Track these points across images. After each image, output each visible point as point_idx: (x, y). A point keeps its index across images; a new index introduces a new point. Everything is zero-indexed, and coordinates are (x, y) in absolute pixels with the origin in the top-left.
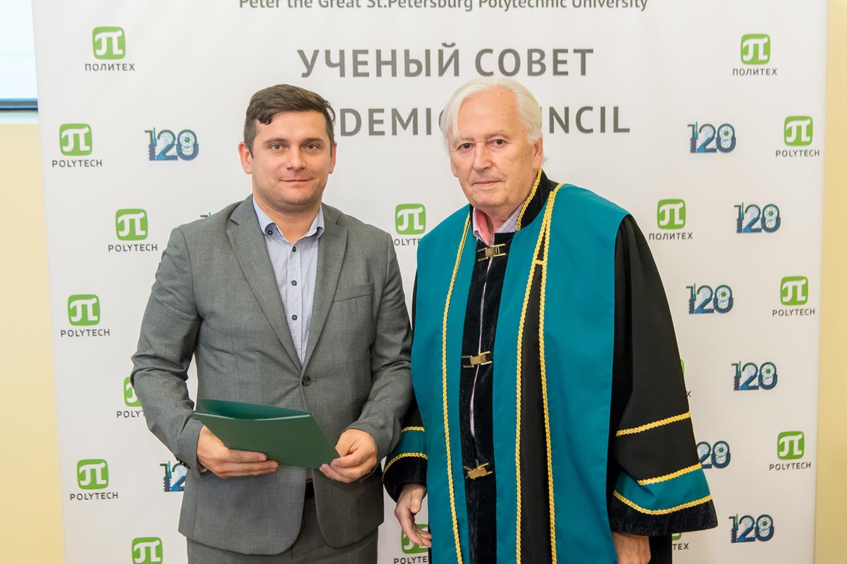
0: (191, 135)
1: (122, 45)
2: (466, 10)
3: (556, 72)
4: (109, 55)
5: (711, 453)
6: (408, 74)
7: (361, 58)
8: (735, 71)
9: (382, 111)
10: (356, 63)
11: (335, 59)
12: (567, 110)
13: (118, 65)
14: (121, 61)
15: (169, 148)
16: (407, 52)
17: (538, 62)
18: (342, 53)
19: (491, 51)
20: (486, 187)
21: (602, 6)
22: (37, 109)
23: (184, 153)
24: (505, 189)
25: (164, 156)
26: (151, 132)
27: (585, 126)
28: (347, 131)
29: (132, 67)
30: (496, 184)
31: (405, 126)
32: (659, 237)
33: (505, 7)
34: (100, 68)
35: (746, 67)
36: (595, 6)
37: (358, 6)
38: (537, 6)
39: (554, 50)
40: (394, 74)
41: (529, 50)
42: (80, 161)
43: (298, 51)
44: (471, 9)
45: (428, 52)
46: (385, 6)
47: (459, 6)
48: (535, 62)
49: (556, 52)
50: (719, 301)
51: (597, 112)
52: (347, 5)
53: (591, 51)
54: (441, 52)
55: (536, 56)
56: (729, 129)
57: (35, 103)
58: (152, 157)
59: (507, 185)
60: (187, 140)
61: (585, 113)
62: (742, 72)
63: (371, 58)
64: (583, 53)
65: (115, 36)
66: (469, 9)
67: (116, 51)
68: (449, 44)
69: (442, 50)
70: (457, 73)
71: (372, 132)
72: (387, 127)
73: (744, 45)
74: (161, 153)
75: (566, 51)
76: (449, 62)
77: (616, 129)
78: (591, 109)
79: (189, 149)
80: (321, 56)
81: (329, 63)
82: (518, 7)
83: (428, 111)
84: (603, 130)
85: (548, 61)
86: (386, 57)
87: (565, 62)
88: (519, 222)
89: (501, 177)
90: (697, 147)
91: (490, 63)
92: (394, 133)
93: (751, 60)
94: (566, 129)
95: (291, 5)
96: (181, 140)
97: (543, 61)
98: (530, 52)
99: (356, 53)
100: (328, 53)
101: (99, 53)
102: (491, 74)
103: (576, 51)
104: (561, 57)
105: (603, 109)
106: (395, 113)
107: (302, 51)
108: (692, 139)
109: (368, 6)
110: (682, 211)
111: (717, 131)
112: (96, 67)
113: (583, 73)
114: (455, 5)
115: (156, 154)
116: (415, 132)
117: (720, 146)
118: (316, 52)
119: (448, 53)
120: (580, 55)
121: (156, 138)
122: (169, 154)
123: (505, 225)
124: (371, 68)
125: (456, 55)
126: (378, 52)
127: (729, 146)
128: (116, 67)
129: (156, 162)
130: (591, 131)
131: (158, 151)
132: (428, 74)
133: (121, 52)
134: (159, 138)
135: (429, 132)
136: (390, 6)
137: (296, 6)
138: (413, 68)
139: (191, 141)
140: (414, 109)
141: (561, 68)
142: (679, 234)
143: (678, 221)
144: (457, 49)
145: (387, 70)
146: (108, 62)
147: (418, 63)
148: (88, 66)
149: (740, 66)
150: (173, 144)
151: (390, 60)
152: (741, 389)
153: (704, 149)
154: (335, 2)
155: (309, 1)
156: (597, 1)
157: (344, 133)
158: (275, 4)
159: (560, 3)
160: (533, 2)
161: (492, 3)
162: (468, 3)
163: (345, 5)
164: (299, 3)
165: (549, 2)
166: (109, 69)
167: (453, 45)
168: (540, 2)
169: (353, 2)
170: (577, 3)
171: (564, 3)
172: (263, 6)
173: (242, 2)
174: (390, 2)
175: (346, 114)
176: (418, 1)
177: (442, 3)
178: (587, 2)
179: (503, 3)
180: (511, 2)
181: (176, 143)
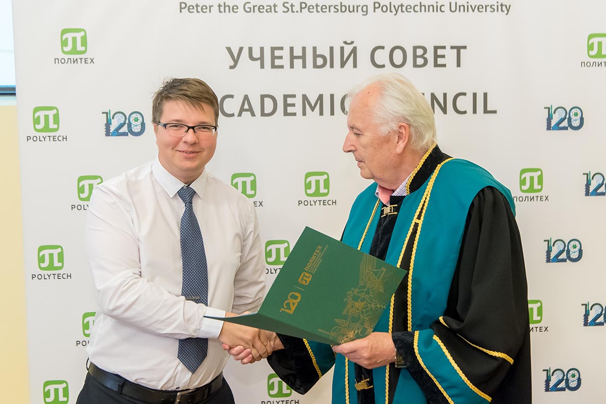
0: (139, 115)
1: (84, 43)
2: (363, 15)
3: (436, 65)
4: (74, 51)
5: (565, 378)
6: (315, 66)
7: (277, 53)
8: (583, 64)
9: (294, 96)
10: (273, 58)
11: (257, 54)
12: (445, 95)
13: (81, 59)
14: (83, 56)
15: (121, 126)
16: (315, 49)
17: (422, 56)
18: (262, 49)
19: (383, 48)
21: (473, 11)
22: (14, 94)
23: (133, 130)
25: (117, 133)
26: (107, 113)
27: (460, 108)
28: (265, 112)
29: (92, 61)
31: (313, 109)
32: (521, 199)
33: (395, 12)
34: (66, 61)
35: (592, 60)
36: (468, 11)
37: (275, 11)
38: (421, 11)
39: (435, 47)
40: (304, 66)
41: (414, 47)
42: (49, 137)
43: (227, 48)
45: (332, 49)
46: (297, 12)
47: (357, 11)
48: (419, 57)
49: (436, 48)
50: (571, 252)
51: (470, 97)
52: (266, 11)
53: (465, 47)
54: (342, 49)
55: (420, 52)
56: (578, 110)
57: (14, 89)
58: (108, 133)
60: (136, 120)
61: (460, 98)
62: (589, 64)
63: (286, 54)
64: (459, 49)
65: (79, 36)
66: (365, 13)
67: (80, 48)
68: (349, 42)
69: (343, 47)
70: (355, 66)
71: (286, 114)
72: (298, 109)
73: (590, 43)
74: (115, 130)
75: (444, 47)
76: (349, 57)
77: (486, 111)
78: (465, 94)
79: (138, 127)
80: (245, 53)
81: (251, 58)
82: (405, 11)
83: (332, 96)
84: (475, 112)
85: (430, 56)
86: (298, 52)
87: (443, 56)
90: (552, 126)
91: (382, 57)
92: (304, 114)
93: (595, 55)
94: (444, 110)
95: (221, 11)
96: (131, 119)
97: (425, 56)
98: (415, 48)
99: (273, 49)
100: (250, 49)
101: (66, 49)
102: (383, 66)
103: (452, 47)
104: (440, 52)
105: (475, 95)
106: (305, 98)
107: (230, 48)
108: (547, 119)
109: (284, 12)
110: (540, 179)
111: (568, 112)
112: (63, 61)
113: (459, 65)
114: (354, 11)
115: (111, 131)
116: (321, 113)
117: (571, 124)
118: (241, 49)
119: (348, 49)
120: (456, 50)
121: (111, 118)
122: (121, 131)
123: (398, 190)
124: (286, 61)
125: (354, 51)
126: (292, 49)
127: (578, 125)
128: (79, 60)
129: (111, 137)
130: (465, 112)
131: (112, 129)
132: (332, 66)
133: (83, 49)
134: (113, 118)
135: (332, 113)
136: (301, 11)
137: (225, 12)
138: (320, 61)
139: (139, 121)
140: (320, 95)
141: (440, 61)
142: (537, 197)
143: (536, 187)
144: (355, 46)
145: (298, 63)
146: (72, 56)
147: (324, 57)
148: (57, 60)
149: (587, 59)
150: (124, 123)
151: (301, 55)
152: (589, 325)
153: (558, 127)
154: (256, 9)
155: (235, 7)
156: (469, 7)
157: (263, 114)
158: (208, 10)
159: (439, 9)
160: (417, 9)
161: (384, 9)
162: (365, 9)
163: (264, 10)
164: (227, 8)
165: (431, 8)
166: (74, 62)
167: (352, 43)
168: (423, 8)
169: (271, 9)
170: (453, 9)
171: (443, 8)
172: (198, 12)
173: (181, 8)
174: (301, 8)
175: (265, 99)
176: (324, 7)
177: (343, 9)
178: (462, 8)
179: (393, 9)
180: (400, 7)
181: (127, 122)
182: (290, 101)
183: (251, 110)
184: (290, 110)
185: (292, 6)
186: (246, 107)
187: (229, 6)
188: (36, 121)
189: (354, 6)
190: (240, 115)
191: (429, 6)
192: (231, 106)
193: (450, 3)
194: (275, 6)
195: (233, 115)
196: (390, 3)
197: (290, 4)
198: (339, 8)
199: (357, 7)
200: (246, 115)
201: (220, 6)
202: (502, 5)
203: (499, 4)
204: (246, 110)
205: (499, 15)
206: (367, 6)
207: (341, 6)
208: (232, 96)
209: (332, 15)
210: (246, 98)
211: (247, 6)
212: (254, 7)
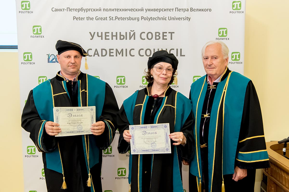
1: (41, 31)
3: (163, 39)
4: (37, 33)
6: (120, 39)
7: (107, 34)
8: (217, 39)
9: (113, 49)
10: (106, 36)
11: (100, 35)
12: (166, 49)
13: (39, 36)
14: (40, 35)
15: (53, 59)
16: (120, 33)
18: (102, 33)
19: (144, 33)
20: (211, 69)
21: (177, 20)
24: (216, 70)
25: (52, 62)
26: (48, 55)
29: (43, 37)
30: (213, 69)
31: (119, 54)
34: (35, 37)
36: (175, 20)
37: (106, 20)
38: (158, 20)
40: (117, 39)
42: (29, 63)
43: (89, 32)
44: (139, 21)
45: (126, 33)
46: (114, 20)
47: (135, 20)
48: (157, 36)
49: (163, 33)
51: (175, 50)
53: (174, 33)
54: (130, 33)
55: (158, 34)
57: (17, 46)
59: (217, 69)
61: (172, 51)
62: (219, 39)
63: (110, 35)
64: (171, 33)
65: (39, 28)
66: (138, 20)
67: (39, 32)
68: (132, 30)
70: (134, 39)
71: (110, 56)
72: (114, 54)
73: (219, 31)
75: (166, 33)
76: (132, 36)
77: (181, 55)
78: (173, 49)
80: (96, 34)
81: (98, 36)
82: (152, 20)
83: (126, 50)
85: (161, 36)
86: (114, 34)
87: (166, 36)
88: (220, 80)
89: (215, 67)
91: (144, 36)
92: (116, 56)
93: (221, 36)
97: (159, 36)
98: (156, 33)
99: (106, 33)
100: (98, 33)
101: (34, 33)
102: (145, 39)
103: (169, 33)
104: (165, 34)
105: (177, 49)
106: (117, 50)
107: (91, 32)
109: (109, 20)
112: (33, 37)
113: (171, 39)
114: (134, 20)
116: (122, 56)
118: (94, 33)
119: (132, 33)
121: (50, 56)
123: (216, 80)
124: (110, 37)
125: (134, 34)
126: (112, 33)
128: (39, 37)
129: (50, 63)
131: (50, 60)
132: (126, 39)
133: (40, 33)
135: (126, 56)
136: (116, 20)
138: (122, 37)
140: (122, 49)
141: (165, 37)
145: (114, 38)
146: (36, 35)
148: (31, 36)
149: (218, 37)
150: (54, 58)
151: (115, 35)
154: (100, 19)
155: (93, 18)
156: (176, 18)
157: (102, 56)
158: (83, 19)
159: (165, 19)
160: (157, 19)
161: (145, 19)
162: (138, 19)
163: (103, 19)
164: (90, 19)
165: (162, 18)
166: (37, 37)
167: (134, 31)
168: (159, 18)
169: (105, 19)
170: (170, 19)
171: (166, 19)
172: (79, 20)
173: (74, 19)
174: (116, 19)
175: (103, 50)
176: (124, 18)
177: (131, 19)
178: (173, 19)
179: (148, 19)
180: (151, 18)
181: (55, 58)
182: (111, 51)
183: (98, 54)
184: (111, 54)
185: (112, 18)
186: (96, 53)
187: (90, 18)
188: (25, 57)
189: (134, 18)
190: (94, 56)
191: (161, 18)
192: (91, 53)
193: (169, 17)
194: (106, 18)
195: (92, 56)
196: (147, 17)
197: (112, 17)
198: (129, 18)
199: (135, 18)
200: (96, 56)
201: (87, 18)
202: (187, 18)
203: (186, 17)
204: (96, 54)
205: (186, 21)
206: (139, 18)
207: (130, 18)
208: (91, 49)
209: (126, 21)
210: (96, 50)
211: (97, 18)
212: (99, 18)
